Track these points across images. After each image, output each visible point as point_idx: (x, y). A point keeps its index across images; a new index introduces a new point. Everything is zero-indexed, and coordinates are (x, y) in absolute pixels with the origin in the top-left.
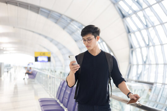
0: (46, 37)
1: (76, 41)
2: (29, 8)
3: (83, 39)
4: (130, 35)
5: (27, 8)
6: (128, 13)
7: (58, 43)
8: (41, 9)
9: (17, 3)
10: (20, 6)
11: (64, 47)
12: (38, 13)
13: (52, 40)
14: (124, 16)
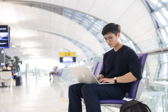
0: (70, 40)
1: (100, 42)
2: (53, 9)
3: (105, 38)
4: (160, 31)
5: (51, 10)
6: (156, 6)
7: (83, 45)
8: (64, 10)
9: (40, 5)
10: (43, 8)
11: (89, 49)
12: (61, 14)
13: (76, 43)
14: (152, 11)
